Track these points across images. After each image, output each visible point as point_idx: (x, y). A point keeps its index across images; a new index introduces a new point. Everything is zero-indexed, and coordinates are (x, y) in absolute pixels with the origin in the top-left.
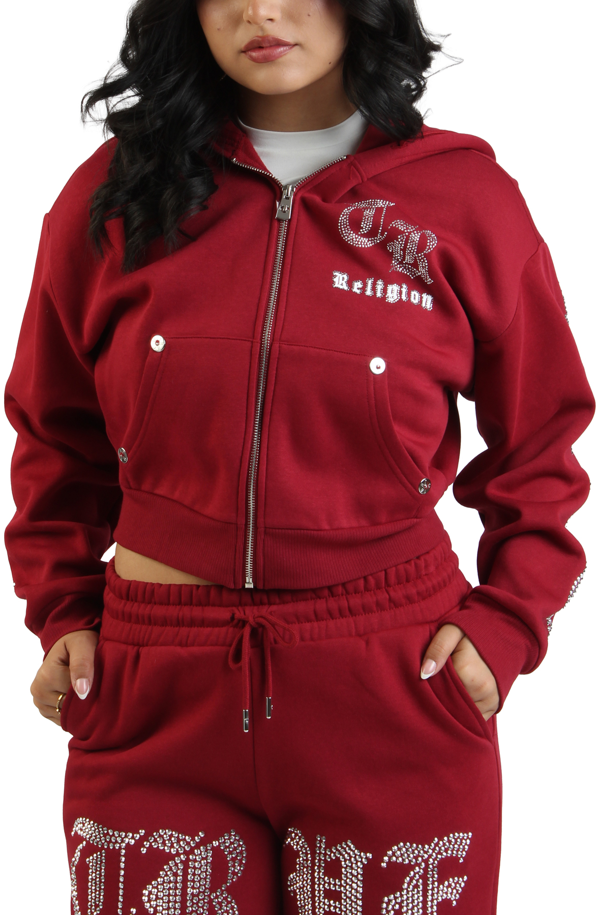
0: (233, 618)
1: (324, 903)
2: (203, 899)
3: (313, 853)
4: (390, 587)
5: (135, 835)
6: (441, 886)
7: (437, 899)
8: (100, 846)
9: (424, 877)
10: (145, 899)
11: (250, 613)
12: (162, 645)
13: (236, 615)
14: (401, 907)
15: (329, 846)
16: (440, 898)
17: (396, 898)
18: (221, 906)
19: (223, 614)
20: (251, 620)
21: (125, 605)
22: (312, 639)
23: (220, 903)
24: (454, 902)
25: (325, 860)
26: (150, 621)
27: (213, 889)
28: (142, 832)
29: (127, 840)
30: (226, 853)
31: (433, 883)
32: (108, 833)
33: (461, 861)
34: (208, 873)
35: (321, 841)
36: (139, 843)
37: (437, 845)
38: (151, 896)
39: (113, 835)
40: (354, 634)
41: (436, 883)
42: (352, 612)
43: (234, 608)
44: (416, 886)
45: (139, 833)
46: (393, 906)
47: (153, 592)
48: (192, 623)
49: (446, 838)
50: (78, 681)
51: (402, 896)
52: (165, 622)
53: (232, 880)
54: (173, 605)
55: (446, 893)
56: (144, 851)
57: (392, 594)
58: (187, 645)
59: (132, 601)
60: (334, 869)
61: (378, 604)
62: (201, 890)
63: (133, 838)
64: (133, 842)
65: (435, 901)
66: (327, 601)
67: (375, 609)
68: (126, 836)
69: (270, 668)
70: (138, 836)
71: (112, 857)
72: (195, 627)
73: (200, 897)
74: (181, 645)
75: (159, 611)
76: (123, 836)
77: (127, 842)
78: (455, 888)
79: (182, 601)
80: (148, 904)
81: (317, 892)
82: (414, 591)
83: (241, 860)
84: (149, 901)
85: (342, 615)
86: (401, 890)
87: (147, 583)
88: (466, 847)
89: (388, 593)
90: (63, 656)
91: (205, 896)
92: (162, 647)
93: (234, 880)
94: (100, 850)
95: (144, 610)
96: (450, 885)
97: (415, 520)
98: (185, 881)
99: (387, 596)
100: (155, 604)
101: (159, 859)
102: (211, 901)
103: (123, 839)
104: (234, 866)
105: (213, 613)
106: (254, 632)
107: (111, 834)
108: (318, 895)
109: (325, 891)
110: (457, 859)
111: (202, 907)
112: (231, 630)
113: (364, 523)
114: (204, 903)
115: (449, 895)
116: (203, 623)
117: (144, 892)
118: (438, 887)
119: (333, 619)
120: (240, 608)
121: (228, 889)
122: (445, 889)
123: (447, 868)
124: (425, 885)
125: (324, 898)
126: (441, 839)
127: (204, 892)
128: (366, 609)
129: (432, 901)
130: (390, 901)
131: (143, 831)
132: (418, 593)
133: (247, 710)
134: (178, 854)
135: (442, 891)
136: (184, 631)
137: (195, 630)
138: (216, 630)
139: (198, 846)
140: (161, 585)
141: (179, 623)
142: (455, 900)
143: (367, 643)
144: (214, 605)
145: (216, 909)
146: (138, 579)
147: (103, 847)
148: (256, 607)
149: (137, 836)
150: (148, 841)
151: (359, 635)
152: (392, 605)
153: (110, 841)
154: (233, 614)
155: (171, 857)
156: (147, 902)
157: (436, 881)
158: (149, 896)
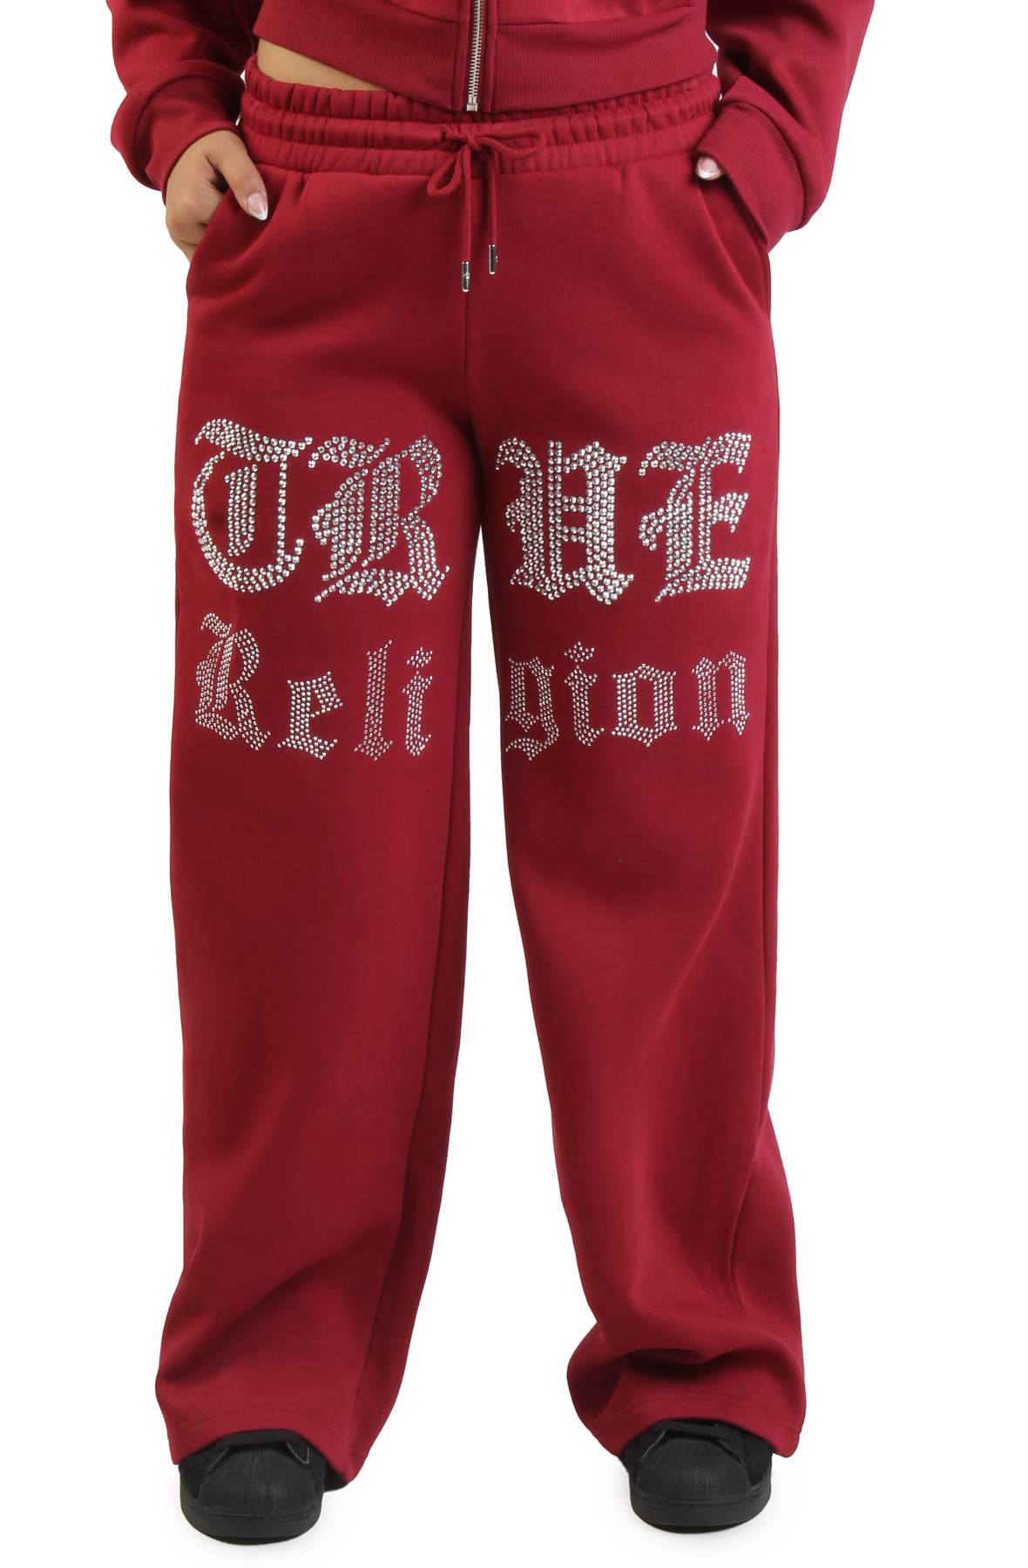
0: (444, 139)
1: (562, 533)
2: (391, 526)
3: (545, 467)
4: (648, 102)
5: (300, 444)
6: (716, 503)
7: (711, 520)
8: (249, 459)
9: (695, 489)
10: (316, 526)
11: (469, 132)
12: (340, 170)
13: (447, 134)
14: (665, 530)
15: (567, 453)
16: (715, 519)
17: (658, 517)
18: (413, 535)
19: (432, 133)
20: (471, 139)
21: (283, 117)
22: (551, 169)
23: (412, 531)
24: (733, 527)
25: (563, 473)
26: (324, 139)
27: (403, 513)
28: (309, 440)
29: (288, 451)
30: (418, 466)
31: (706, 498)
32: (262, 442)
33: (740, 470)
34: (396, 492)
35: (555, 448)
36: (306, 455)
37: (710, 446)
38: (324, 523)
39: (270, 444)
40: (604, 163)
41: (710, 497)
42: (602, 134)
43: (445, 126)
44: (684, 501)
45: (305, 442)
46: (655, 528)
47: (329, 98)
48: (387, 143)
49: (721, 438)
50: (251, 200)
51: (666, 514)
52: (346, 141)
53: (425, 500)
54: (358, 118)
55: (723, 513)
56: (312, 464)
57: (652, 111)
58: (377, 173)
59: (294, 111)
60: (576, 483)
61: (634, 124)
62: (387, 514)
63: (297, 447)
64: (296, 453)
65: (709, 523)
66: (569, 119)
67: (630, 130)
68: (287, 446)
69: (494, 205)
70: (304, 445)
71: (268, 472)
72: (388, 149)
73: (387, 524)
74: (369, 171)
75: (337, 126)
76: (283, 446)
77: (288, 453)
78: (733, 507)
79: (372, 113)
80: (320, 534)
81: (551, 518)
82: (676, 109)
83: (436, 474)
84: (321, 529)
85: (589, 138)
86: (665, 506)
87: (319, 88)
88: (746, 453)
89: (646, 109)
90: (211, 175)
91: (393, 521)
92: (341, 173)
93: (428, 501)
94: (250, 464)
95: (315, 124)
96: (726, 504)
97: (688, 9)
98: (367, 504)
99: (645, 113)
100: (331, 116)
101: (332, 476)
102: (400, 529)
103: (283, 449)
104: (427, 483)
105: (412, 130)
106: (474, 155)
107: (266, 442)
108: (553, 522)
109: (564, 514)
110: (735, 467)
111: (390, 536)
112: (441, 154)
113: (619, 14)
114: (393, 531)
115: (727, 516)
116: (402, 144)
117: (314, 518)
118: (712, 503)
119: (577, 143)
120: (453, 125)
121: (422, 514)
122: (722, 507)
123: (724, 480)
124: (696, 499)
125: (562, 524)
126: (715, 438)
127: (391, 517)
128: (619, 131)
129: (705, 522)
130: (650, 521)
131: (311, 439)
132: (681, 112)
133: (467, 263)
134: (356, 469)
135: (718, 508)
136: (373, 154)
137: (388, 153)
138: (420, 154)
139: (383, 457)
140: (341, 91)
141: (368, 142)
142: (734, 523)
143: (624, 174)
144: (416, 120)
145: (408, 539)
146: (303, 82)
147: (254, 460)
148: (474, 125)
149: (302, 446)
150: (317, 451)
151: (611, 165)
152: (651, 126)
153: (265, 452)
154: (444, 133)
155: (346, 473)
156: (318, 531)
157: (709, 494)
158: (320, 523)
